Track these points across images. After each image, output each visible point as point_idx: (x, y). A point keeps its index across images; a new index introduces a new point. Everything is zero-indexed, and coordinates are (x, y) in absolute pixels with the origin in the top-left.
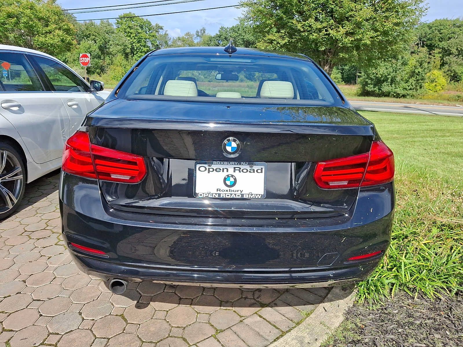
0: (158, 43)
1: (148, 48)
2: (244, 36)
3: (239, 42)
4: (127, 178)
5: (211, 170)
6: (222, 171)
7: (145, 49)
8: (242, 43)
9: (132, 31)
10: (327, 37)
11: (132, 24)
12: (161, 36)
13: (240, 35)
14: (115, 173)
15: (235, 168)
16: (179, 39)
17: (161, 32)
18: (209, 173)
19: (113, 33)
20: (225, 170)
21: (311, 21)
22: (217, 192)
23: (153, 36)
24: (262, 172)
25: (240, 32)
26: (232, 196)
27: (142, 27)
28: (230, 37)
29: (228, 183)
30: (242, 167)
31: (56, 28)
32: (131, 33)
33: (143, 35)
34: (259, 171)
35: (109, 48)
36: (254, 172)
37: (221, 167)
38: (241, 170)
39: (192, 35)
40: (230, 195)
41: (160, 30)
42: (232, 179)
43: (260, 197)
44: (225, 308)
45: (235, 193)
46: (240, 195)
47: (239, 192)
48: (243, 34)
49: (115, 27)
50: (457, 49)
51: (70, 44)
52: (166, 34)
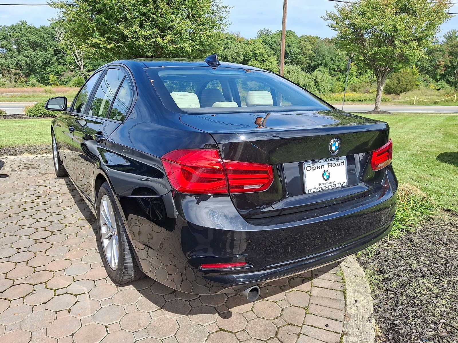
2: (29, 37)
3: (24, 43)
4: (258, 187)
5: (314, 168)
6: (321, 168)
8: (27, 44)
10: (153, 44)
13: (24, 35)
14: (247, 184)
15: (328, 164)
18: (313, 171)
20: (323, 167)
21: (136, 28)
22: (320, 187)
24: (344, 164)
25: (22, 32)
26: (329, 188)
28: (9, 37)
29: (325, 177)
30: (332, 162)
34: (342, 164)
36: (339, 165)
37: (320, 164)
38: (332, 165)
40: (328, 187)
42: (327, 174)
43: (345, 185)
44: (288, 291)
45: (331, 184)
46: (334, 186)
47: (333, 183)
48: (28, 35)
50: (232, 58)
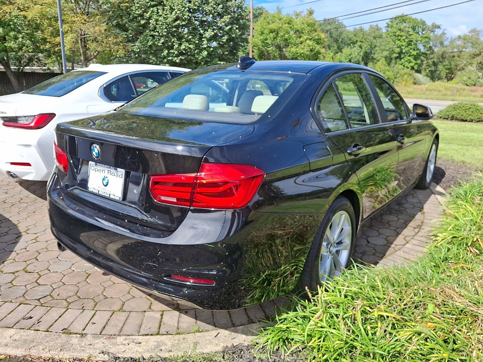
0: (431, 45)
1: (418, 52)
5: (97, 170)
7: (414, 53)
9: (402, 34)
11: (402, 26)
12: (436, 36)
16: (459, 37)
17: (438, 32)
19: (380, 37)
20: (104, 171)
23: (426, 37)
27: (414, 29)
31: (307, 39)
32: (401, 36)
33: (414, 37)
35: (374, 54)
39: (479, 31)
41: (436, 30)
49: (384, 31)
51: (319, 53)
52: (444, 34)
